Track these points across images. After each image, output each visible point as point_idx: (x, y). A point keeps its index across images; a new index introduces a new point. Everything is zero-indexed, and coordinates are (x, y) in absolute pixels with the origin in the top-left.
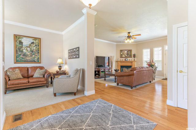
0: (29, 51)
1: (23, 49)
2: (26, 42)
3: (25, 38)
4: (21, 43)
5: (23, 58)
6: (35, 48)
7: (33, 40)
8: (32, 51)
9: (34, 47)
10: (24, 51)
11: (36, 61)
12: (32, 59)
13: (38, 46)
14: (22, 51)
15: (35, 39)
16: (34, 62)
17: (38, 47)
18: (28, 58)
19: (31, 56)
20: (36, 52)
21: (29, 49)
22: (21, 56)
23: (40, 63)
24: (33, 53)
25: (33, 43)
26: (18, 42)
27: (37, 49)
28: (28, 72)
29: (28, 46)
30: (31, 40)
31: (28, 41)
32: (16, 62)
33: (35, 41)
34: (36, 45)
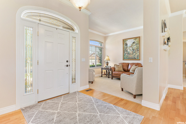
0: (131, 50)
1: (128, 49)
2: (129, 43)
3: (129, 40)
4: (126, 44)
5: (127, 56)
6: (135, 47)
7: (134, 40)
8: (134, 50)
9: (135, 45)
10: (128, 50)
11: (136, 58)
12: (133, 57)
13: (138, 44)
14: (127, 51)
15: (136, 38)
16: (134, 59)
17: (138, 46)
18: (131, 56)
19: (133, 54)
20: (136, 50)
21: (131, 48)
22: (126, 55)
23: (139, 60)
24: (134, 52)
25: (134, 43)
26: (125, 44)
27: (137, 47)
28: (128, 67)
29: (131, 46)
30: (133, 41)
31: (130, 42)
32: (124, 59)
33: (136, 40)
34: (136, 44)
